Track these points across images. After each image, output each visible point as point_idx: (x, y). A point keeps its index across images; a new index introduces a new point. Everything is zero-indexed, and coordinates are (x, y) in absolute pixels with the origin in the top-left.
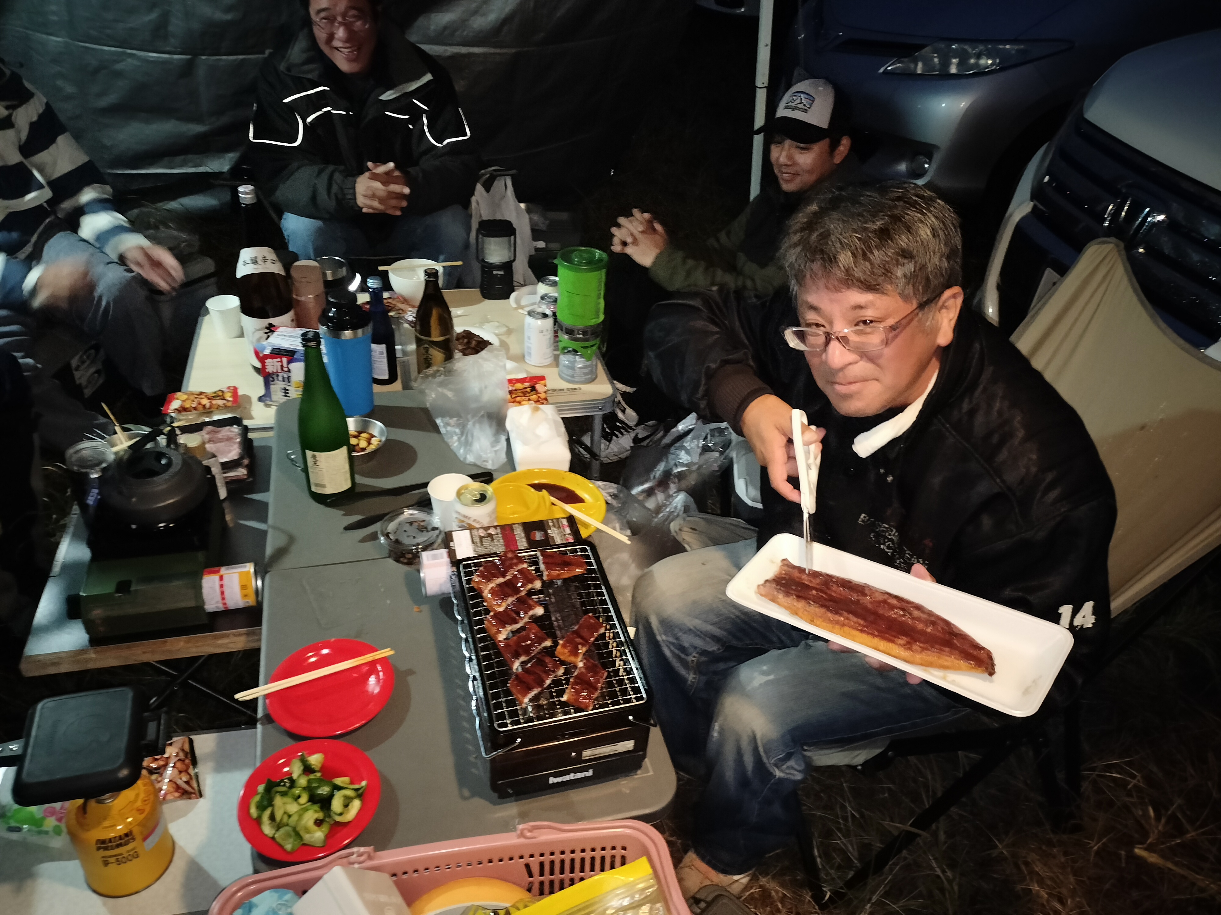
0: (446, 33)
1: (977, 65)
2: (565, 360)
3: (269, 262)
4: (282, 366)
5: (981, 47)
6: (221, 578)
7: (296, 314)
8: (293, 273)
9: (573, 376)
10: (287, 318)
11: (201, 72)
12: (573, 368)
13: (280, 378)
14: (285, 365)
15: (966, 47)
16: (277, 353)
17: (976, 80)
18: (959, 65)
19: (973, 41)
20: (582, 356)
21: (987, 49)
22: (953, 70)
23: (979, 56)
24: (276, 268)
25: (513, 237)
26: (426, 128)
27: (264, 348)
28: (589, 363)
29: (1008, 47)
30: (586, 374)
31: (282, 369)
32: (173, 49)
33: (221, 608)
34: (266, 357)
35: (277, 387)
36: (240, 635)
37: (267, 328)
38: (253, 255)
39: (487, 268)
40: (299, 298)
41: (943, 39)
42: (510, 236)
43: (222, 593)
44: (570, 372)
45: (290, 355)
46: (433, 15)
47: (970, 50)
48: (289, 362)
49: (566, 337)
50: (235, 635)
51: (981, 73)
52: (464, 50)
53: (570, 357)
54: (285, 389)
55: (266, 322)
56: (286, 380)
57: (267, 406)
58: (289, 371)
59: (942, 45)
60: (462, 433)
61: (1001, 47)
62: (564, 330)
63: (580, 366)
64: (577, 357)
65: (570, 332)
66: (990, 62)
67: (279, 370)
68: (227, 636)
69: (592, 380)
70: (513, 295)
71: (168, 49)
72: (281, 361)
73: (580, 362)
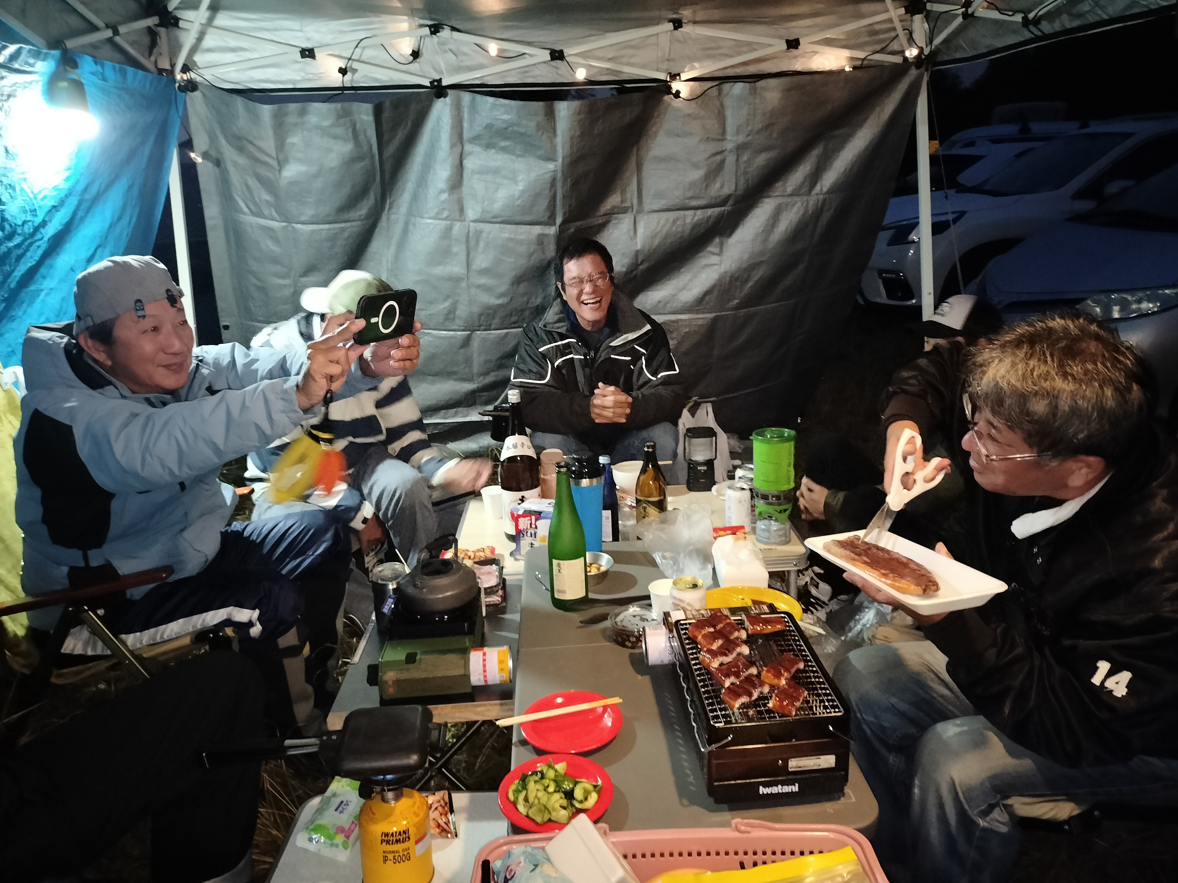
0: (660, 305)
1: (1139, 309)
2: (761, 525)
3: (526, 447)
4: (531, 524)
5: (1141, 294)
6: (484, 654)
7: (542, 491)
8: (541, 456)
9: (769, 538)
10: (537, 491)
11: (476, 343)
12: (769, 531)
13: (529, 534)
14: (533, 522)
15: (1125, 296)
16: (528, 513)
17: (1138, 321)
18: (1121, 310)
19: (1131, 290)
20: (776, 520)
21: (1147, 295)
22: (1116, 315)
23: (1139, 301)
24: (531, 452)
25: (714, 438)
26: (644, 366)
27: (518, 510)
28: (782, 526)
29: (1167, 291)
30: (780, 536)
31: (531, 527)
32: (458, 328)
33: (482, 683)
34: (519, 516)
35: (525, 542)
36: (495, 705)
37: (520, 500)
38: (514, 442)
39: (692, 466)
40: (546, 477)
41: (1102, 291)
42: (711, 437)
43: (484, 666)
44: (766, 534)
45: (539, 515)
46: (650, 293)
47: (1129, 298)
48: (536, 520)
49: (762, 501)
50: (490, 705)
51: (1143, 315)
52: (673, 317)
53: (766, 522)
54: (532, 544)
55: (520, 494)
56: (533, 536)
57: (516, 559)
58: (536, 527)
59: (1102, 297)
60: (675, 564)
61: (1160, 292)
62: (760, 496)
63: (775, 529)
64: (772, 522)
65: (765, 497)
66: (1151, 305)
67: (529, 527)
68: (485, 705)
69: (787, 542)
70: (714, 488)
71: (453, 328)
72: (531, 520)
73: (774, 526)
